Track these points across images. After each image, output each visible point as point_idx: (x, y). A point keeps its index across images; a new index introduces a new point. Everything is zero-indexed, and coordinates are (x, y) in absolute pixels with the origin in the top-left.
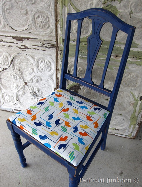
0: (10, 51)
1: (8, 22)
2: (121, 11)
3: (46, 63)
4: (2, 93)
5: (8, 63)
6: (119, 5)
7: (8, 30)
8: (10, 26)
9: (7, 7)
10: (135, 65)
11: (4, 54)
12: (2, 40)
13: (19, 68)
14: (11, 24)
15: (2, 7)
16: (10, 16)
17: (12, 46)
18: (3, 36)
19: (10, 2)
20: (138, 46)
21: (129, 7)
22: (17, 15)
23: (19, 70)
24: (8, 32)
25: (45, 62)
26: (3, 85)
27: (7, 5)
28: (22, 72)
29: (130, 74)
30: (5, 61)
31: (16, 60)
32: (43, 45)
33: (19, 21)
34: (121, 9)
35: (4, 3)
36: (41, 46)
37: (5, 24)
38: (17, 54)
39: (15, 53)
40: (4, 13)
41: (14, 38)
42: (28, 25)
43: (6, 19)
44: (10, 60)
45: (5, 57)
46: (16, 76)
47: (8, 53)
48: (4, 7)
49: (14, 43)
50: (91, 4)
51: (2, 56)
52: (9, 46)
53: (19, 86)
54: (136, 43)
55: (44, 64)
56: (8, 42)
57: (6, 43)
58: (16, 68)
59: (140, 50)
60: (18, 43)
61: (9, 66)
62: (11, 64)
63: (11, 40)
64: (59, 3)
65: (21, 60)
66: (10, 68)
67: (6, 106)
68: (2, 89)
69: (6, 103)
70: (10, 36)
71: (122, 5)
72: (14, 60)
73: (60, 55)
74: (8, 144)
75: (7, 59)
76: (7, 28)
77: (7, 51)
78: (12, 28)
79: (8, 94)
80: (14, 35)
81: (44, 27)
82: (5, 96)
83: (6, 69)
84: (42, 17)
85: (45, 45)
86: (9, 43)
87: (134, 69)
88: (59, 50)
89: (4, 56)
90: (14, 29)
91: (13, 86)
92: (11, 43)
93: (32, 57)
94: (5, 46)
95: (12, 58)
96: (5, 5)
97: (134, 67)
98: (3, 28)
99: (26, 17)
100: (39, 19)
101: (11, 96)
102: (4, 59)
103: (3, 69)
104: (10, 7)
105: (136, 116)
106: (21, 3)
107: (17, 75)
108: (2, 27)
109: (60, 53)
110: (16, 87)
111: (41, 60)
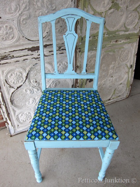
0: (24, 65)
1: (23, 34)
2: (121, 6)
3: (64, 64)
4: (16, 115)
5: (23, 79)
6: (121, 2)
7: (22, 42)
8: (26, 38)
9: (24, 17)
10: (127, 44)
11: (17, 71)
12: (13, 56)
13: (36, 79)
14: (26, 35)
15: (18, 18)
16: (25, 27)
17: (27, 59)
18: (16, 51)
19: (28, 12)
20: (129, 30)
21: (126, 3)
22: (34, 24)
23: (36, 82)
24: (23, 45)
25: (62, 64)
26: (17, 106)
27: (23, 15)
28: (39, 83)
29: (125, 51)
30: (19, 78)
31: (32, 72)
32: (60, 48)
33: (36, 30)
34: (121, 5)
35: (21, 13)
36: (58, 50)
37: (19, 37)
38: (34, 65)
39: (31, 65)
40: (19, 24)
41: (29, 49)
42: (47, 33)
43: (21, 31)
44: (25, 75)
45: (18, 73)
46: (33, 90)
47: (22, 68)
48: (21, 17)
49: (28, 55)
50: (103, 4)
51: (14, 74)
52: (24, 60)
53: (36, 99)
54: (128, 28)
55: (62, 67)
56: (21, 57)
57: (18, 58)
58: (32, 81)
59: (130, 33)
60: (33, 54)
61: (24, 81)
62: (26, 79)
63: (24, 53)
64: (80, 6)
65: (37, 71)
66: (26, 83)
67: (22, 127)
68: (16, 111)
69: (22, 123)
70: (26, 49)
71: (122, 2)
72: (30, 73)
73: (79, 53)
74: (58, 157)
75: (21, 75)
76: (21, 41)
77: (22, 66)
78: (28, 40)
79: (23, 113)
80: (30, 47)
81: (62, 31)
82: (19, 117)
83: (20, 86)
84: (62, 21)
85: (62, 48)
86: (23, 57)
87: (127, 47)
88: (77, 49)
89: (16, 73)
90: (30, 40)
91: (29, 102)
92: (25, 56)
93: (50, 64)
94: (18, 61)
95: (28, 72)
96: (22, 16)
97: (126, 45)
98: (16, 42)
99: (45, 25)
100: (59, 24)
101: (27, 113)
102: (17, 76)
103: (17, 88)
104: (28, 16)
105: (130, 80)
106: (40, 10)
107: (34, 88)
108: (16, 40)
109: (79, 51)
110: (34, 101)
111: (59, 63)
